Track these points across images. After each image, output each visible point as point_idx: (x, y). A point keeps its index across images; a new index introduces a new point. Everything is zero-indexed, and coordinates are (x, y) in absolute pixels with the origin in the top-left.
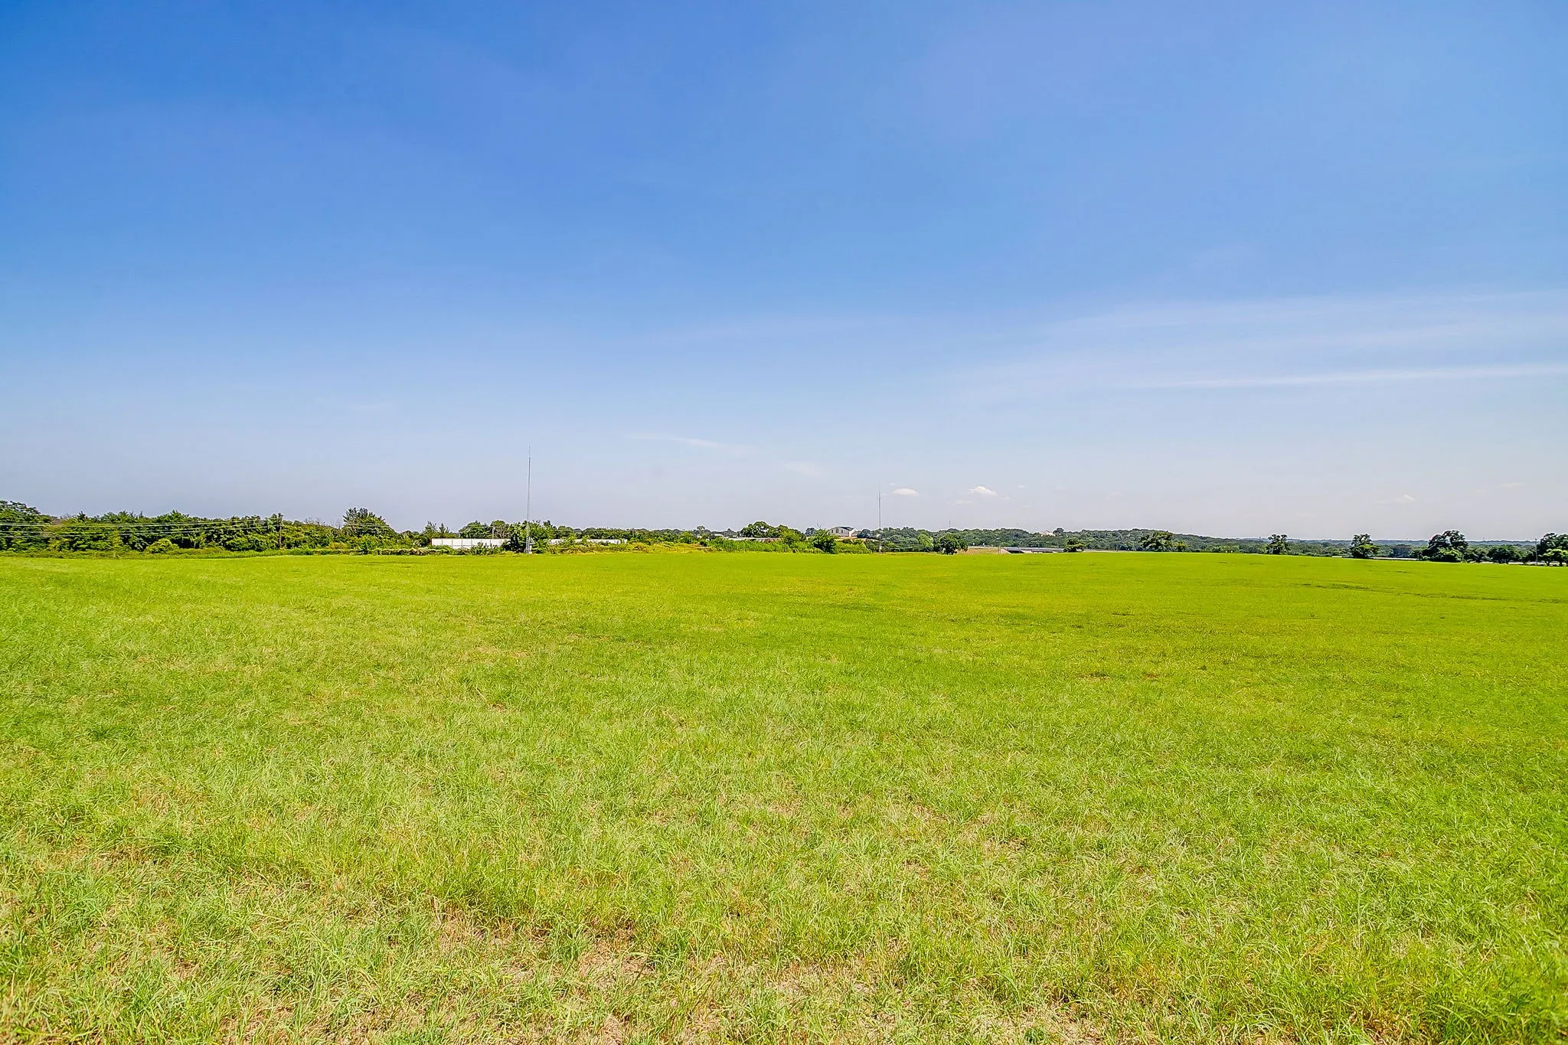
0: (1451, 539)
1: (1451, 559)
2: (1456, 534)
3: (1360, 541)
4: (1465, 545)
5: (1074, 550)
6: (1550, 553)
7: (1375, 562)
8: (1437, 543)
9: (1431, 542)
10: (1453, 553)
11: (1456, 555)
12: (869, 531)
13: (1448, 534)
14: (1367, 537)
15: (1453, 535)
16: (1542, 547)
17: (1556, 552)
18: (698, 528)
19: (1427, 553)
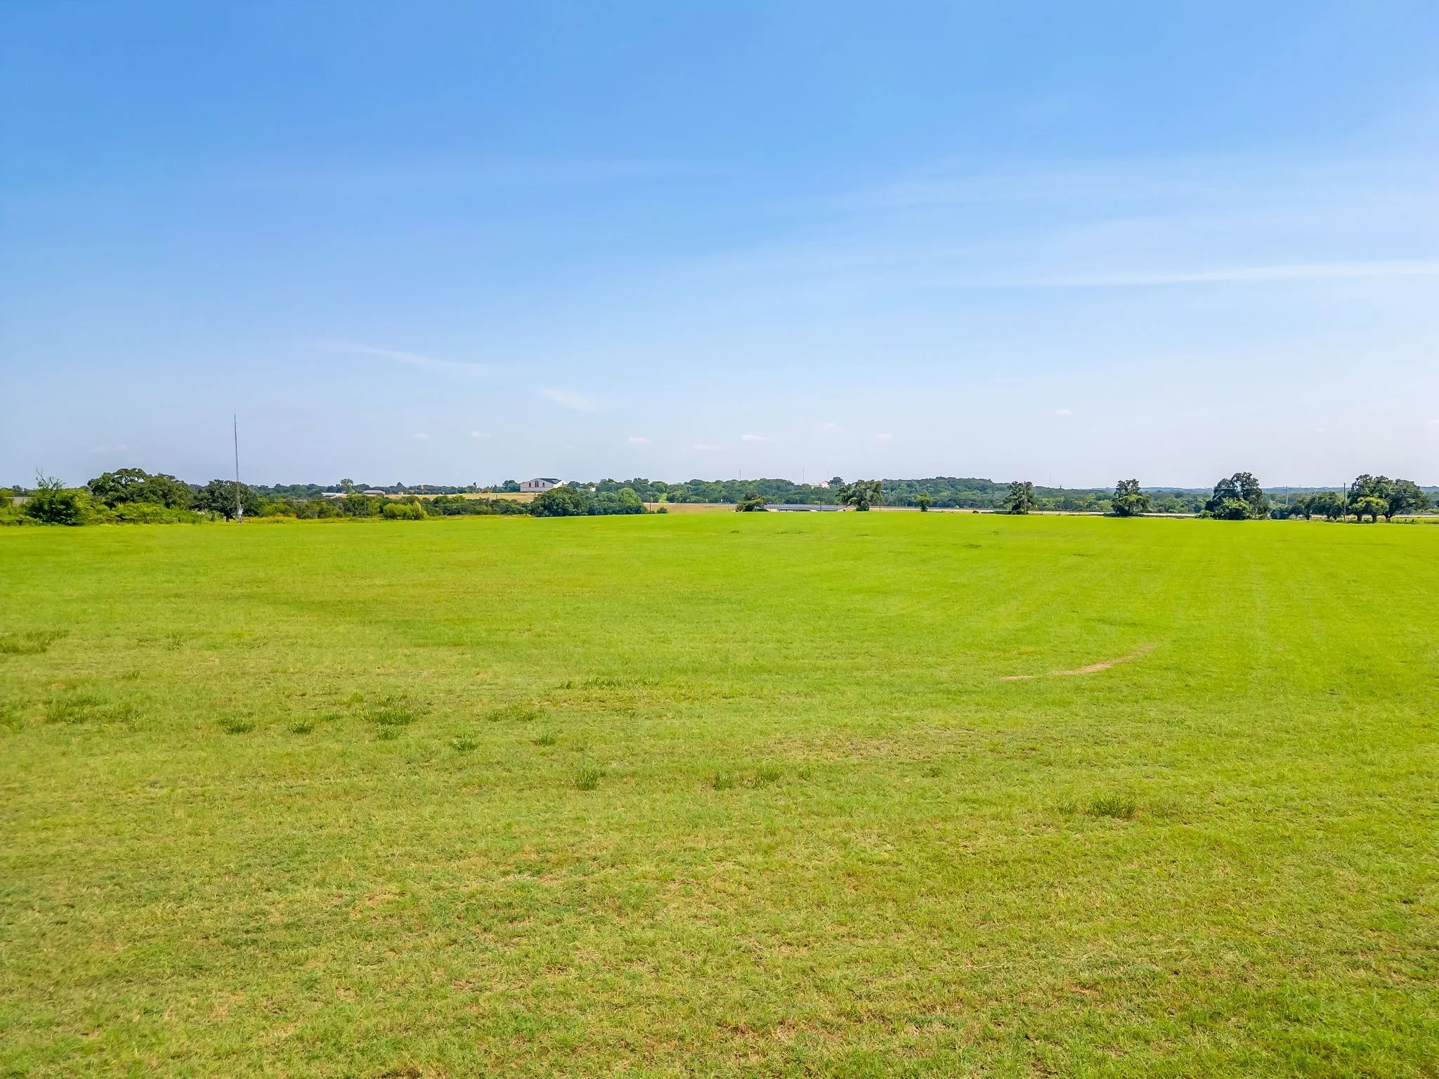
0: (1242, 486)
1: (1236, 515)
2: (1248, 478)
3: (1126, 489)
4: (1259, 493)
5: (749, 509)
6: (1360, 504)
8: (1225, 490)
9: (1216, 491)
10: (1240, 506)
11: (1244, 508)
12: (578, 484)
13: (1238, 477)
14: (1135, 482)
15: (1246, 479)
16: (1354, 496)
17: (1368, 503)
18: (343, 482)
19: (1210, 506)
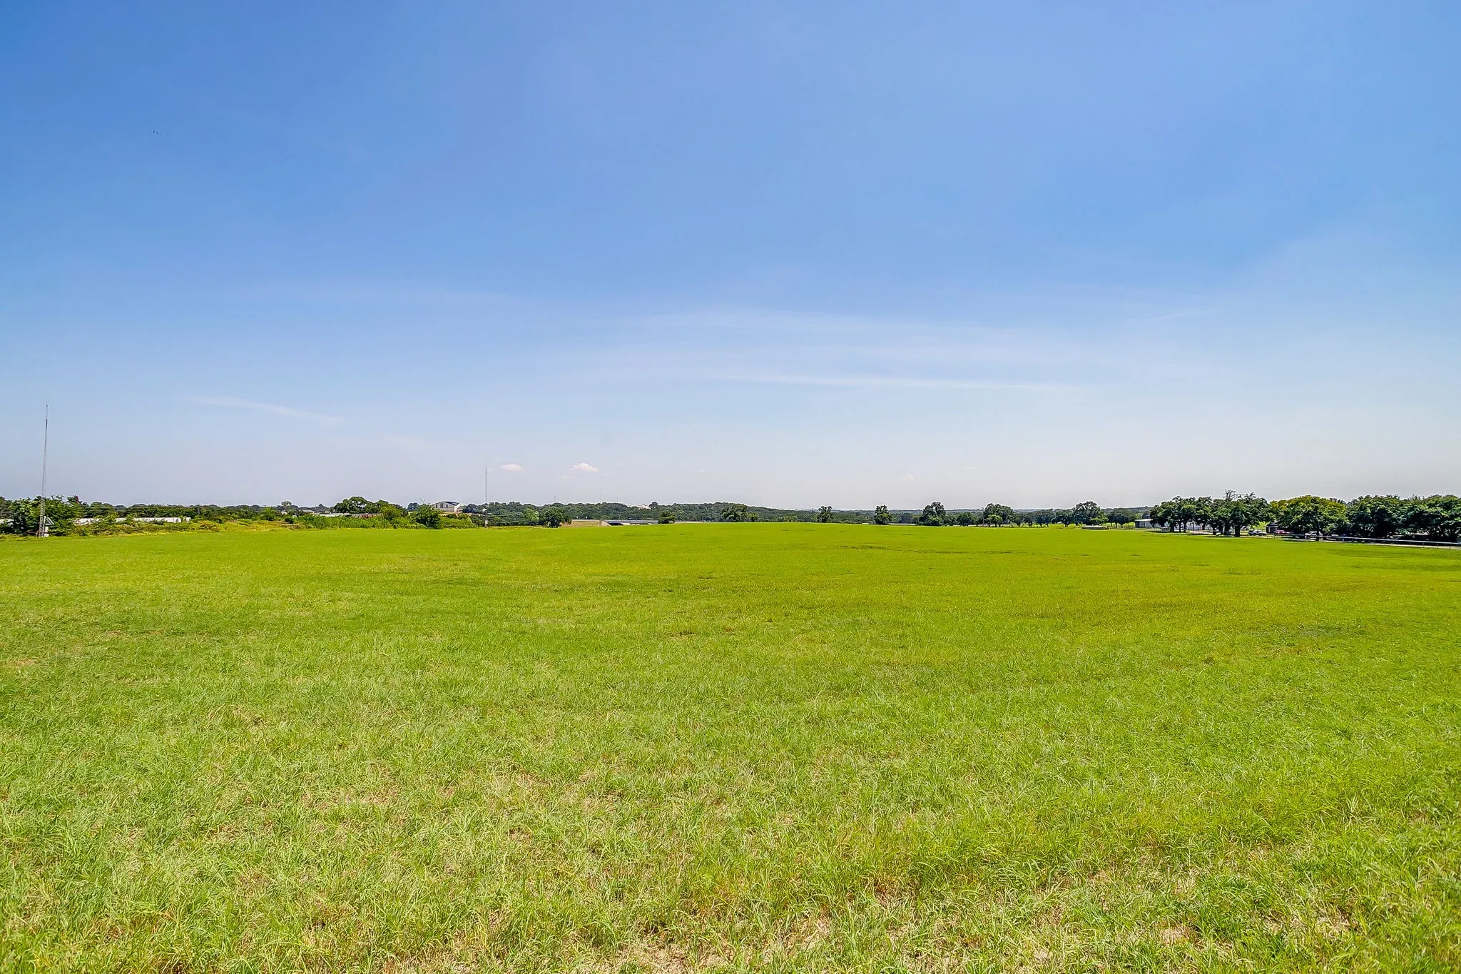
0: (936, 509)
1: (935, 524)
3: (880, 510)
4: (944, 512)
5: (666, 522)
6: (989, 517)
7: (892, 527)
8: (928, 511)
9: (924, 511)
10: (937, 519)
11: (939, 520)
12: (475, 506)
13: (934, 504)
14: (885, 507)
15: (937, 505)
16: (986, 513)
17: (994, 517)
18: (282, 503)
19: (922, 519)
